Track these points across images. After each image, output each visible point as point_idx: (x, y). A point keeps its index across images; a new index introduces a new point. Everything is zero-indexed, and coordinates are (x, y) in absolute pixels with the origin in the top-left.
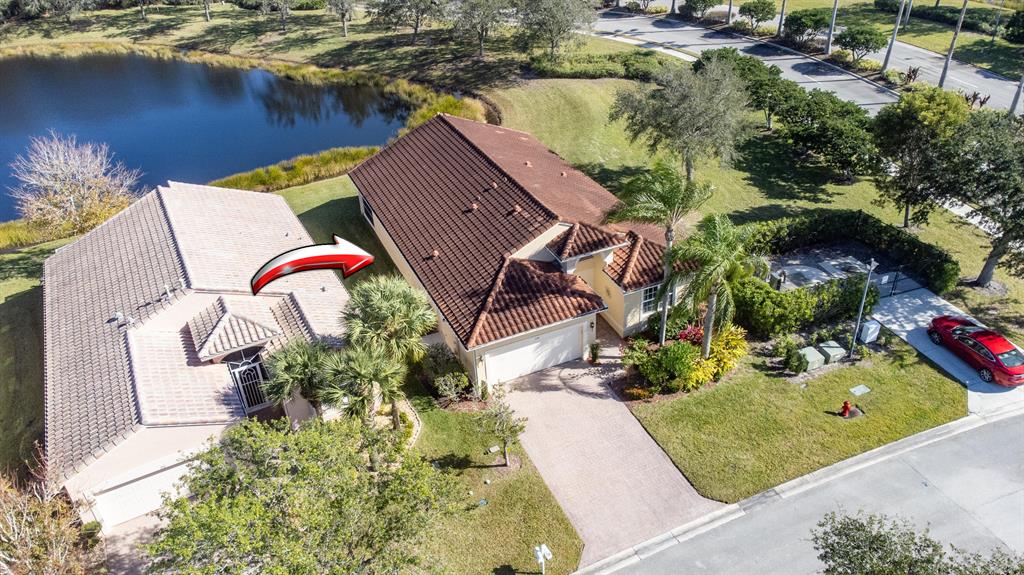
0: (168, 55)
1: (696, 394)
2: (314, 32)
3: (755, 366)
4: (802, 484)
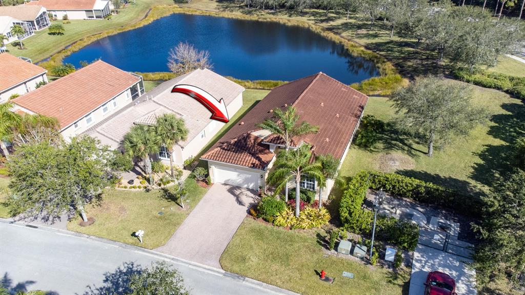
4: (258, 284)
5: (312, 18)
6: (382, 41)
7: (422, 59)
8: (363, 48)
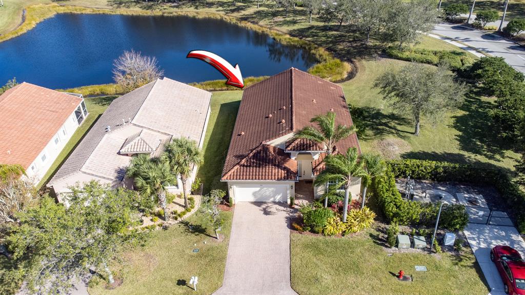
0: (234, 21)
1: (327, 238)
2: (298, 18)
3: (371, 235)
5: (220, 8)
6: (303, 27)
7: (350, 42)
8: (288, 36)
